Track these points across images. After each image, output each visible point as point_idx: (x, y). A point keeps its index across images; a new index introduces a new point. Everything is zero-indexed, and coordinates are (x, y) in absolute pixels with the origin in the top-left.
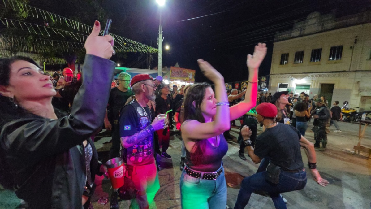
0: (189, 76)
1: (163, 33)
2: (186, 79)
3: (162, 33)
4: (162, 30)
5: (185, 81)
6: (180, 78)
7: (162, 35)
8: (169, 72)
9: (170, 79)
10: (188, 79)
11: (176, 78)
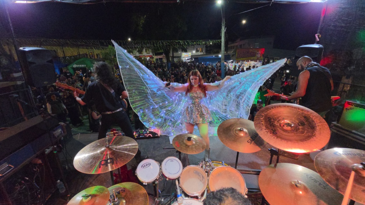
0: (257, 55)
2: (252, 58)
3: (224, 24)
4: (224, 22)
5: (252, 60)
6: (246, 58)
7: (224, 26)
8: (236, 54)
9: (236, 61)
10: (255, 58)
11: (242, 59)
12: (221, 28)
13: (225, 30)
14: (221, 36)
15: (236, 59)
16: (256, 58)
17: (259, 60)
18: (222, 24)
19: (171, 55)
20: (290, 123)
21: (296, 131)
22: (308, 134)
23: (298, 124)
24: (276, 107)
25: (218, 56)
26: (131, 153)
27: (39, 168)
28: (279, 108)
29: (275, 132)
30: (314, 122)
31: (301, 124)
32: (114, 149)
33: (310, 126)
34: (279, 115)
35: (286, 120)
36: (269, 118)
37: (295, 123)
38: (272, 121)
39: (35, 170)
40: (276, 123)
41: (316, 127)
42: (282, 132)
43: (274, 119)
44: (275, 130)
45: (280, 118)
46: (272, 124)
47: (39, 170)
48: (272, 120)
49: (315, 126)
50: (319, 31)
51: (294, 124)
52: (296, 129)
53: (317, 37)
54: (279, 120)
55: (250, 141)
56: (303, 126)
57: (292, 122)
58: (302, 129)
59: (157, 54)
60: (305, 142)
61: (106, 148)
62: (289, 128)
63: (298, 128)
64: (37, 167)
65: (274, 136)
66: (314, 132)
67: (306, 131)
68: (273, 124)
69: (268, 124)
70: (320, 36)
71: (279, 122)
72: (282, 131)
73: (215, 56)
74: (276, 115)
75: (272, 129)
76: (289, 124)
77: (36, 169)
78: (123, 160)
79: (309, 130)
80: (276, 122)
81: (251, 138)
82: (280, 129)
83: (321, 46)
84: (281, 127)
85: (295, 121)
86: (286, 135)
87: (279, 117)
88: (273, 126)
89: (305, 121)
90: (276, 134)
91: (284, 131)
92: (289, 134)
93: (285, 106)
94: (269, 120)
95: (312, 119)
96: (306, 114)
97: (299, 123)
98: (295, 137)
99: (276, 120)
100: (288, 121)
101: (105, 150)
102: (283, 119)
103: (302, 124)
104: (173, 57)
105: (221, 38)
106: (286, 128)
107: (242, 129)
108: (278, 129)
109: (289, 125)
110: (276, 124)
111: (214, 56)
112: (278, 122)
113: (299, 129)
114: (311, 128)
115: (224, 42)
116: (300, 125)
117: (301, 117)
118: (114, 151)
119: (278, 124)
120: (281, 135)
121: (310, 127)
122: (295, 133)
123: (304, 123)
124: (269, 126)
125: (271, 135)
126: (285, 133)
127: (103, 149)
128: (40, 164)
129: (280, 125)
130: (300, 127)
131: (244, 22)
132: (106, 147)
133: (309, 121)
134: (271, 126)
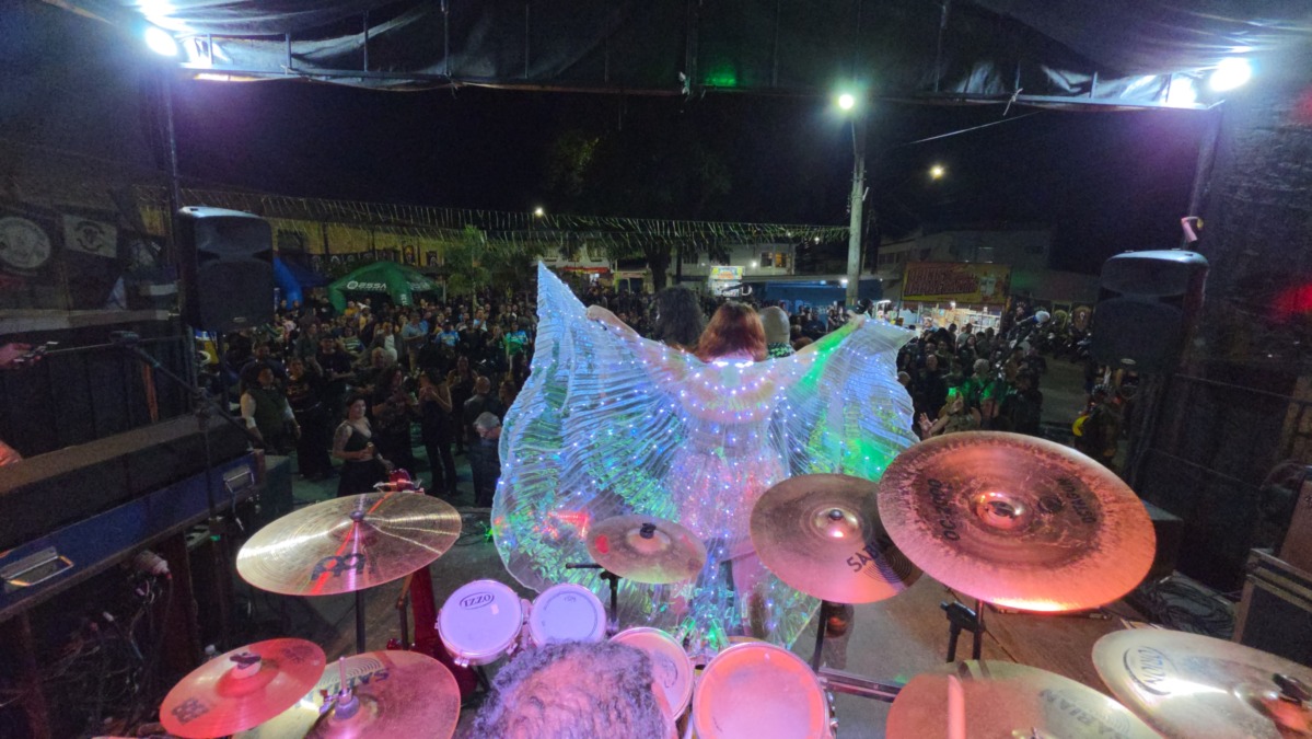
0: (983, 288)
1: (865, 175)
2: (963, 297)
3: (861, 175)
4: (862, 167)
5: (961, 305)
6: (940, 296)
7: (861, 182)
8: (901, 279)
9: (902, 303)
10: (976, 297)
11: (924, 298)
12: (849, 189)
13: (864, 197)
14: (849, 215)
15: (904, 298)
16: (980, 300)
17: (989, 305)
18: (855, 174)
19: (672, 269)
20: (1008, 501)
21: (1031, 531)
22: (1071, 542)
23: (1039, 505)
24: (960, 444)
25: (837, 283)
26: (431, 546)
27: (155, 590)
28: (969, 446)
29: (954, 533)
30: (1096, 498)
31: (1048, 506)
32: (378, 529)
33: (1079, 514)
34: (969, 472)
35: (994, 491)
36: (935, 481)
37: (1026, 501)
38: (943, 494)
39: (142, 593)
40: (958, 501)
41: (1103, 516)
42: (977, 532)
43: (950, 487)
44: (954, 526)
45: (973, 483)
46: (943, 504)
47: (153, 596)
48: (945, 490)
49: (1097, 512)
50: (1194, 205)
51: (1026, 506)
52: (1031, 523)
53: (1187, 227)
54: (970, 491)
55: (859, 561)
56: (1054, 512)
57: (1017, 499)
58: (1052, 523)
59: (623, 265)
60: (1061, 570)
61: (351, 521)
62: (1004, 521)
63: (1036, 519)
64: (151, 584)
65: (947, 544)
66: (1095, 535)
67: (1065, 533)
68: (945, 502)
69: (930, 504)
70: (1199, 225)
71: (968, 499)
72: (978, 530)
73: (829, 283)
74: (957, 473)
75: (942, 522)
76: (1004, 504)
77: (145, 592)
78: (395, 563)
79: (1077, 527)
80: (958, 497)
81: (867, 548)
82: (972, 522)
83: (1197, 257)
84: (977, 515)
85: (1026, 495)
86: (993, 546)
87: (970, 480)
88: (948, 511)
89: (1061, 495)
90: (958, 538)
91: (987, 531)
92: (1005, 542)
93: (991, 441)
94: (931, 491)
95: (1088, 489)
96: (1067, 471)
97: (1042, 504)
98: (1027, 552)
99: (958, 489)
100: (1000, 495)
101: (349, 527)
102: (985, 487)
103: (1053, 505)
104: (678, 278)
105: (847, 222)
106: (992, 518)
107: (837, 514)
108: (966, 522)
109: (1002, 509)
110: (957, 503)
111: (823, 282)
112: (964, 496)
113: (1040, 523)
114: (1083, 519)
115: (859, 237)
116: (1042, 511)
117: (1047, 482)
118: (376, 532)
119: (966, 506)
120: (975, 544)
121: (1079, 518)
122: (1027, 536)
123: (1059, 501)
124: (930, 509)
125: (935, 544)
126: (986, 538)
127: (344, 523)
128: (162, 576)
129: (974, 510)
130: (1046, 517)
131: (937, 172)
132: (352, 518)
133: (1078, 496)
134: (938, 509)
